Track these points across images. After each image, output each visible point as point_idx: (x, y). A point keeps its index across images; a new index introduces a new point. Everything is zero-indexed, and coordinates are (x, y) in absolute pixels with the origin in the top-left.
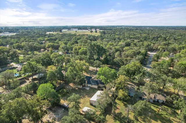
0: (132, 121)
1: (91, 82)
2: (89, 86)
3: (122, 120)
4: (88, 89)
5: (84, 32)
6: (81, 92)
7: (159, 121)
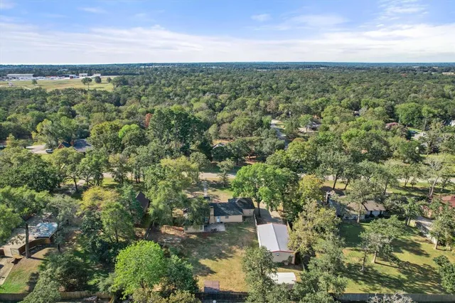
0: (370, 269)
1: (222, 208)
2: (218, 221)
3: (353, 273)
4: (222, 228)
5: (61, 83)
6: (212, 242)
7: (404, 251)
